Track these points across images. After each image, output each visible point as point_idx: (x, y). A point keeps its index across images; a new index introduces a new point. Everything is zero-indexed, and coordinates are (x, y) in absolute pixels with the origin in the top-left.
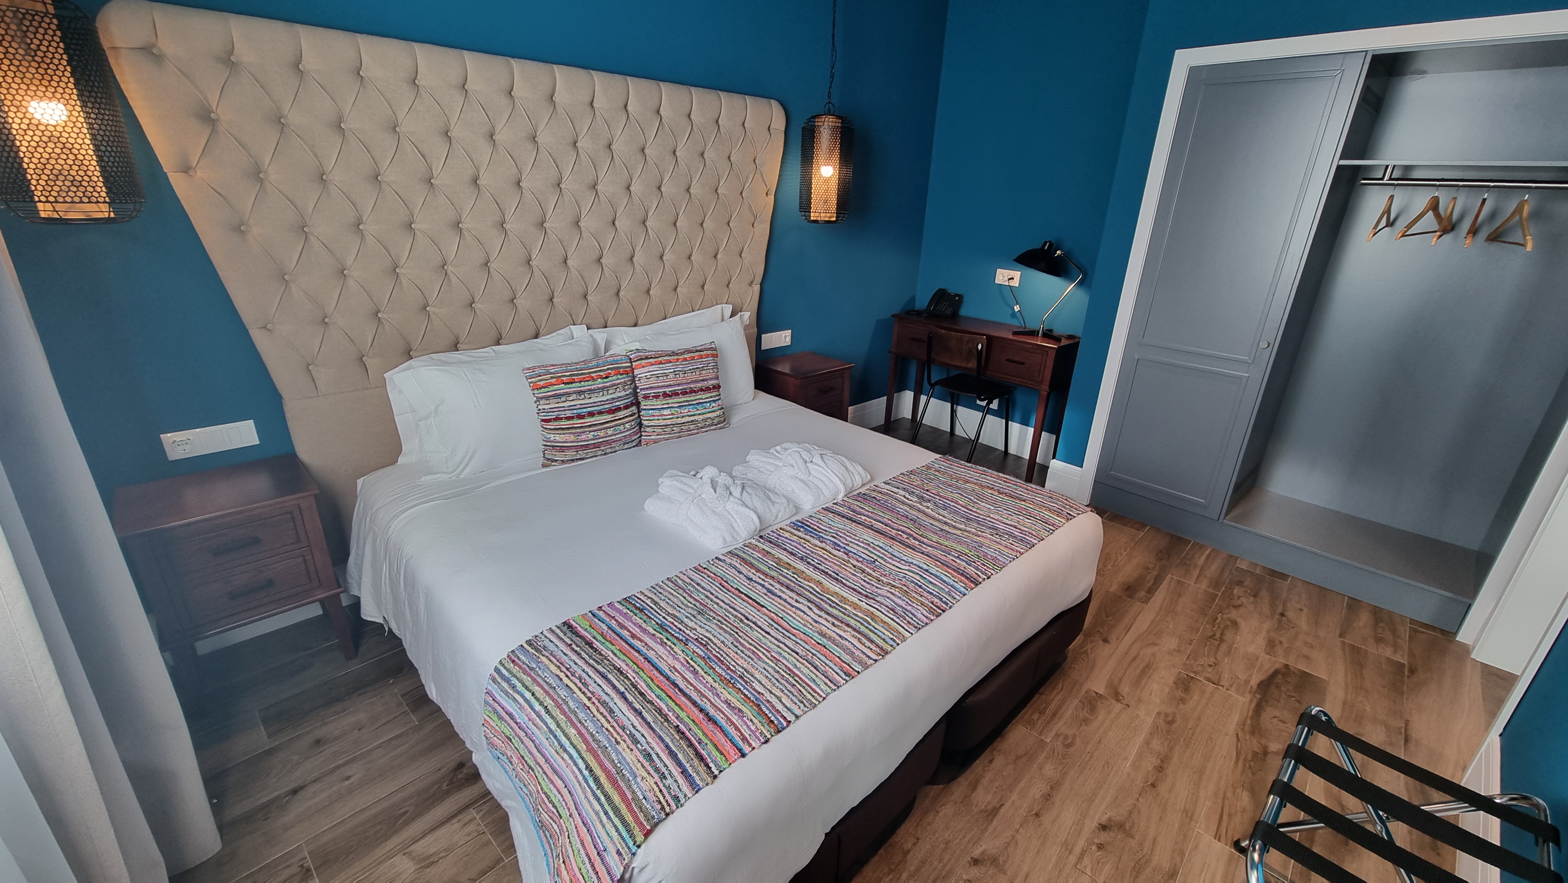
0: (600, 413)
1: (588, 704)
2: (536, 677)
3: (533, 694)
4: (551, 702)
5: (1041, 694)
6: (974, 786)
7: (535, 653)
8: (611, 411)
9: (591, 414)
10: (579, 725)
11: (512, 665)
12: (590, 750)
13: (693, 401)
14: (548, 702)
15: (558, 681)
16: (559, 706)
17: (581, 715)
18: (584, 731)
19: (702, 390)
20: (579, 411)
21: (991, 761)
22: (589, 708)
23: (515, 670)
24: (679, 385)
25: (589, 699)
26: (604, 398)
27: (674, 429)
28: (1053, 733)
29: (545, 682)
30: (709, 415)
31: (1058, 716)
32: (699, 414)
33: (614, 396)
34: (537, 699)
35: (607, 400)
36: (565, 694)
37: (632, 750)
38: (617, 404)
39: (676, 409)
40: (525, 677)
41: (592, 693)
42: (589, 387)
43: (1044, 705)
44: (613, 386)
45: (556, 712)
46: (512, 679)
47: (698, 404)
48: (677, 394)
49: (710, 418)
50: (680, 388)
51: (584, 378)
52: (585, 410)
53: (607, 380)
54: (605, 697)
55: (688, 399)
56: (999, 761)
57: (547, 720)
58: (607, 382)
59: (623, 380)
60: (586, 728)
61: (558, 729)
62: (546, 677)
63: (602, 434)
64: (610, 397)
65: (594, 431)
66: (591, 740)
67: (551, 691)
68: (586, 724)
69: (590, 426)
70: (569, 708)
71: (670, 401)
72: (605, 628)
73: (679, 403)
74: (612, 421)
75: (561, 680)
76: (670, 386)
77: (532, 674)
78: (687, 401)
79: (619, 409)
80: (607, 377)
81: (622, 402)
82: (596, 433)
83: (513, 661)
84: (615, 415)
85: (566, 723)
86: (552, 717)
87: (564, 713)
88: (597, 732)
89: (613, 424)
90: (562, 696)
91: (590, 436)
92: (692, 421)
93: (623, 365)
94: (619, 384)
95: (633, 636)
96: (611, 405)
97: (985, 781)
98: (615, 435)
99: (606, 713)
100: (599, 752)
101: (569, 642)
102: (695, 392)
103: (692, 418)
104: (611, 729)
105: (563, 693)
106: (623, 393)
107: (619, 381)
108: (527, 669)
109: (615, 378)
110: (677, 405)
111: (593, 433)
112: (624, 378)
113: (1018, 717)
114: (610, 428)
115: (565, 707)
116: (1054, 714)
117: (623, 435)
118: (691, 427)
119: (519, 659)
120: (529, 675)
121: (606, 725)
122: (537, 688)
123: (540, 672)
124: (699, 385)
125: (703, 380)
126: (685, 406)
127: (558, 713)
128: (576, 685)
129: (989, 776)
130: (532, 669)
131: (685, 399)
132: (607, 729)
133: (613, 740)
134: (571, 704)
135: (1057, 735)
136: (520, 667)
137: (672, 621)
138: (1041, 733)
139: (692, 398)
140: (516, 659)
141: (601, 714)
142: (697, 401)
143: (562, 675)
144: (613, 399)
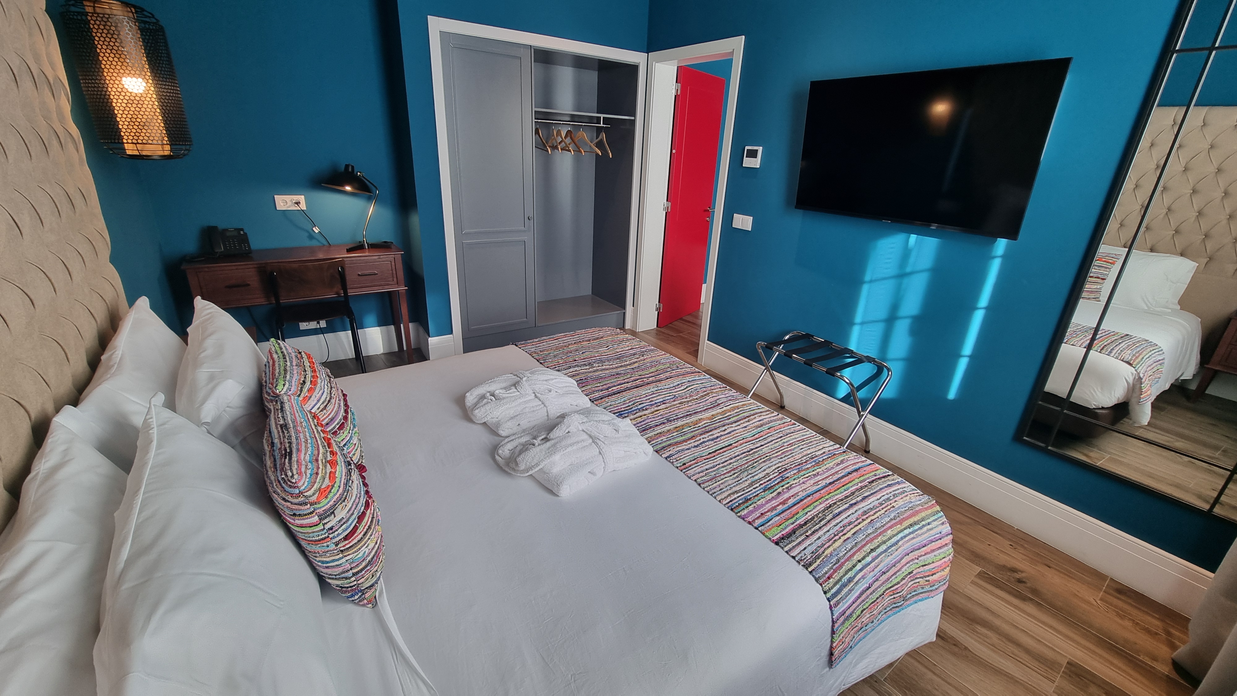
1: (869, 520)
2: (846, 557)
3: (859, 561)
4: (868, 546)
7: (821, 559)
10: (885, 527)
11: (831, 580)
12: (900, 522)
14: (867, 548)
15: (849, 541)
16: (872, 540)
17: (878, 525)
18: (889, 525)
22: (872, 520)
23: (836, 577)
25: (863, 520)
29: (850, 550)
34: (863, 558)
36: (861, 535)
37: (896, 501)
40: (844, 567)
41: (857, 519)
45: (876, 543)
46: (843, 581)
54: (860, 512)
57: (880, 552)
60: (887, 523)
61: (887, 543)
62: (846, 550)
66: (894, 521)
67: (859, 546)
68: (885, 523)
70: (873, 532)
72: (778, 518)
75: (848, 538)
77: (842, 561)
83: (829, 578)
85: (884, 536)
86: (878, 546)
87: (876, 537)
88: (889, 516)
90: (863, 537)
95: (783, 503)
99: (874, 511)
100: (902, 517)
101: (803, 537)
104: (885, 510)
105: (861, 537)
108: (837, 565)
115: (872, 536)
119: (826, 573)
120: (843, 564)
121: (883, 511)
122: (855, 557)
123: (841, 554)
127: (877, 541)
128: (852, 529)
130: (838, 561)
132: (886, 511)
133: (892, 509)
134: (869, 531)
136: (835, 571)
137: (759, 484)
140: (827, 576)
141: (875, 514)
143: (843, 538)
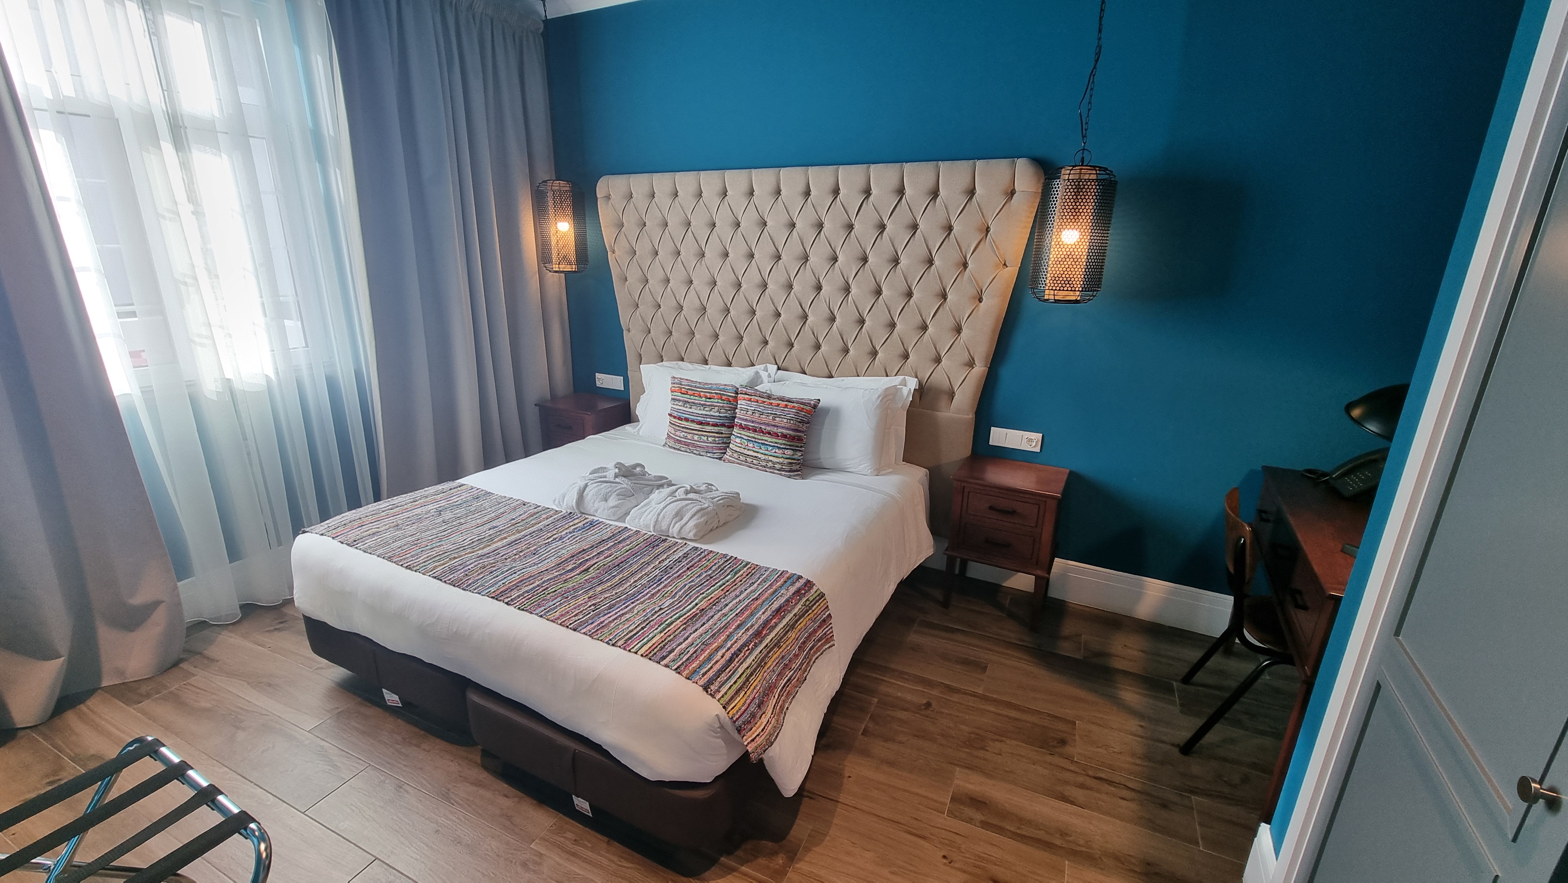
0: (693, 421)
5: (608, 843)
6: (478, 784)
8: (700, 423)
9: (687, 420)
13: (759, 439)
19: (769, 433)
20: (681, 414)
21: (506, 796)
24: (753, 422)
26: (700, 412)
27: (741, 456)
28: (543, 851)
30: (771, 458)
31: (572, 858)
32: (762, 454)
33: (708, 413)
35: (702, 414)
38: (708, 420)
39: (745, 441)
42: (694, 401)
43: (589, 845)
44: (711, 406)
47: (762, 444)
48: (749, 429)
49: (771, 461)
50: (752, 424)
51: (694, 394)
52: (684, 415)
53: (710, 400)
55: (756, 436)
56: (506, 803)
58: (708, 402)
59: (721, 405)
63: (689, 436)
64: (704, 412)
65: (685, 432)
69: (683, 428)
71: (743, 432)
73: (748, 436)
74: (699, 431)
76: (746, 420)
78: (754, 438)
79: (708, 424)
80: (710, 398)
81: (713, 420)
82: (686, 434)
84: (704, 427)
89: (700, 433)
91: (682, 434)
92: (755, 457)
93: (728, 394)
94: (717, 406)
96: (703, 419)
97: (482, 792)
98: (700, 442)
102: (763, 432)
103: (756, 454)
106: (717, 414)
107: (718, 404)
109: (716, 401)
110: (747, 438)
111: (684, 433)
112: (724, 403)
113: (567, 819)
114: (697, 435)
116: (574, 854)
117: (706, 444)
118: (755, 462)
124: (768, 428)
125: (774, 426)
126: (752, 441)
129: (488, 794)
131: (753, 435)
135: (541, 855)
138: (543, 839)
139: (759, 437)
142: (763, 442)
144: (706, 415)
